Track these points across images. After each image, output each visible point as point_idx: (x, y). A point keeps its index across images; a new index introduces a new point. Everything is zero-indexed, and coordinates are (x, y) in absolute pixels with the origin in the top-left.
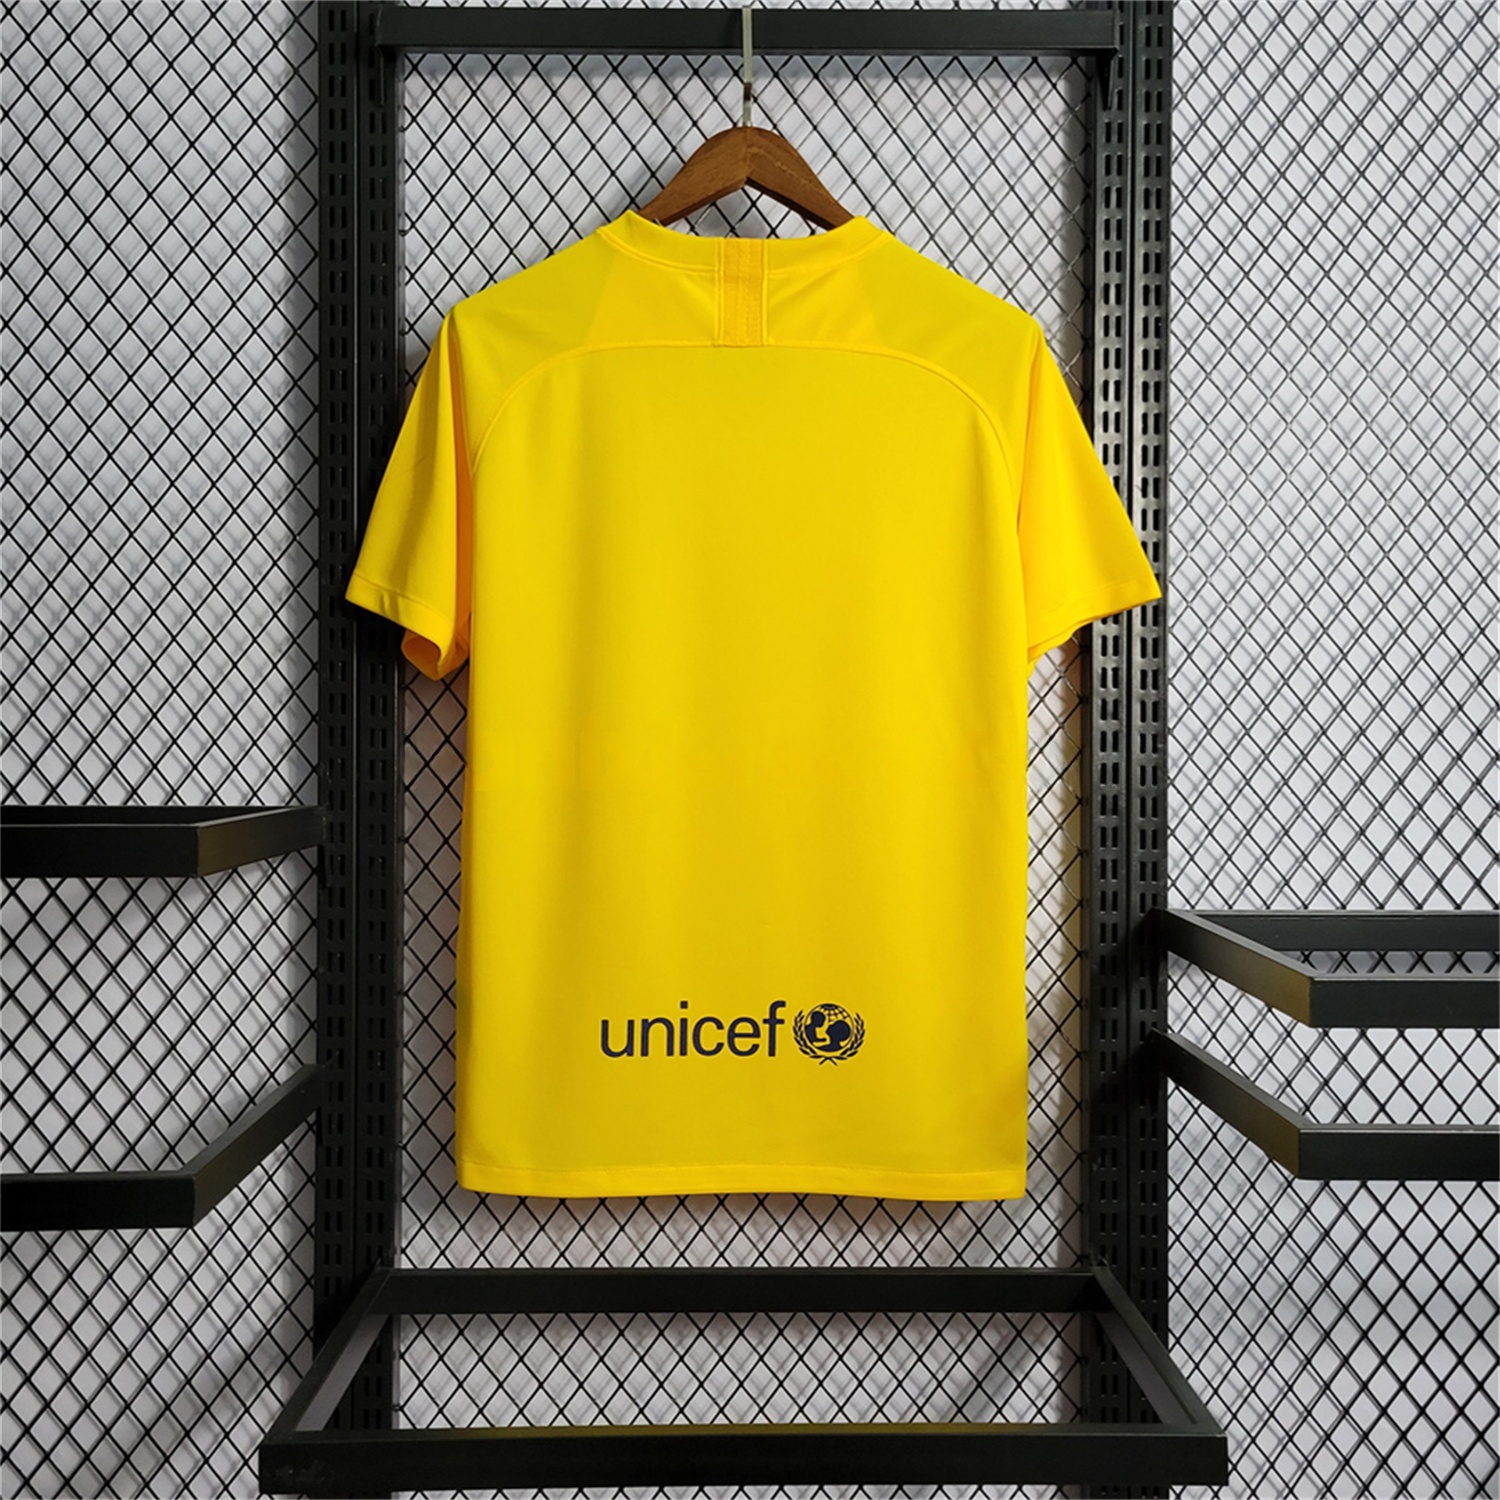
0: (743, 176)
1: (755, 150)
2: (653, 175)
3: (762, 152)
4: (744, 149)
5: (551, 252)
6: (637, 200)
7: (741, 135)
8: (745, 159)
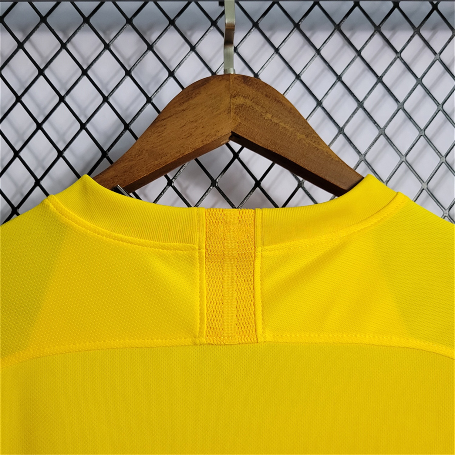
0: (227, 131)
1: (240, 100)
2: (127, 127)
3: (248, 102)
4: (227, 100)
5: (15, 211)
6: (110, 154)
7: (224, 83)
8: (229, 111)
